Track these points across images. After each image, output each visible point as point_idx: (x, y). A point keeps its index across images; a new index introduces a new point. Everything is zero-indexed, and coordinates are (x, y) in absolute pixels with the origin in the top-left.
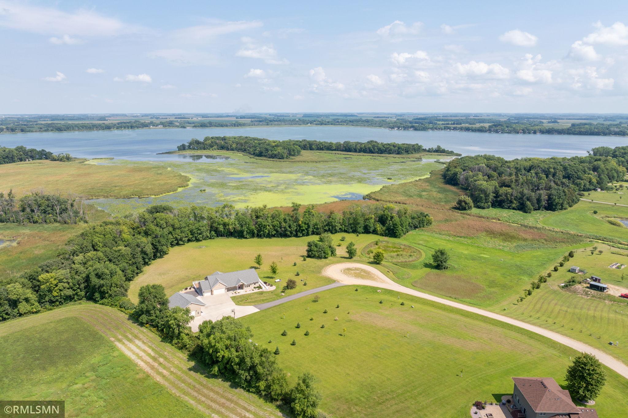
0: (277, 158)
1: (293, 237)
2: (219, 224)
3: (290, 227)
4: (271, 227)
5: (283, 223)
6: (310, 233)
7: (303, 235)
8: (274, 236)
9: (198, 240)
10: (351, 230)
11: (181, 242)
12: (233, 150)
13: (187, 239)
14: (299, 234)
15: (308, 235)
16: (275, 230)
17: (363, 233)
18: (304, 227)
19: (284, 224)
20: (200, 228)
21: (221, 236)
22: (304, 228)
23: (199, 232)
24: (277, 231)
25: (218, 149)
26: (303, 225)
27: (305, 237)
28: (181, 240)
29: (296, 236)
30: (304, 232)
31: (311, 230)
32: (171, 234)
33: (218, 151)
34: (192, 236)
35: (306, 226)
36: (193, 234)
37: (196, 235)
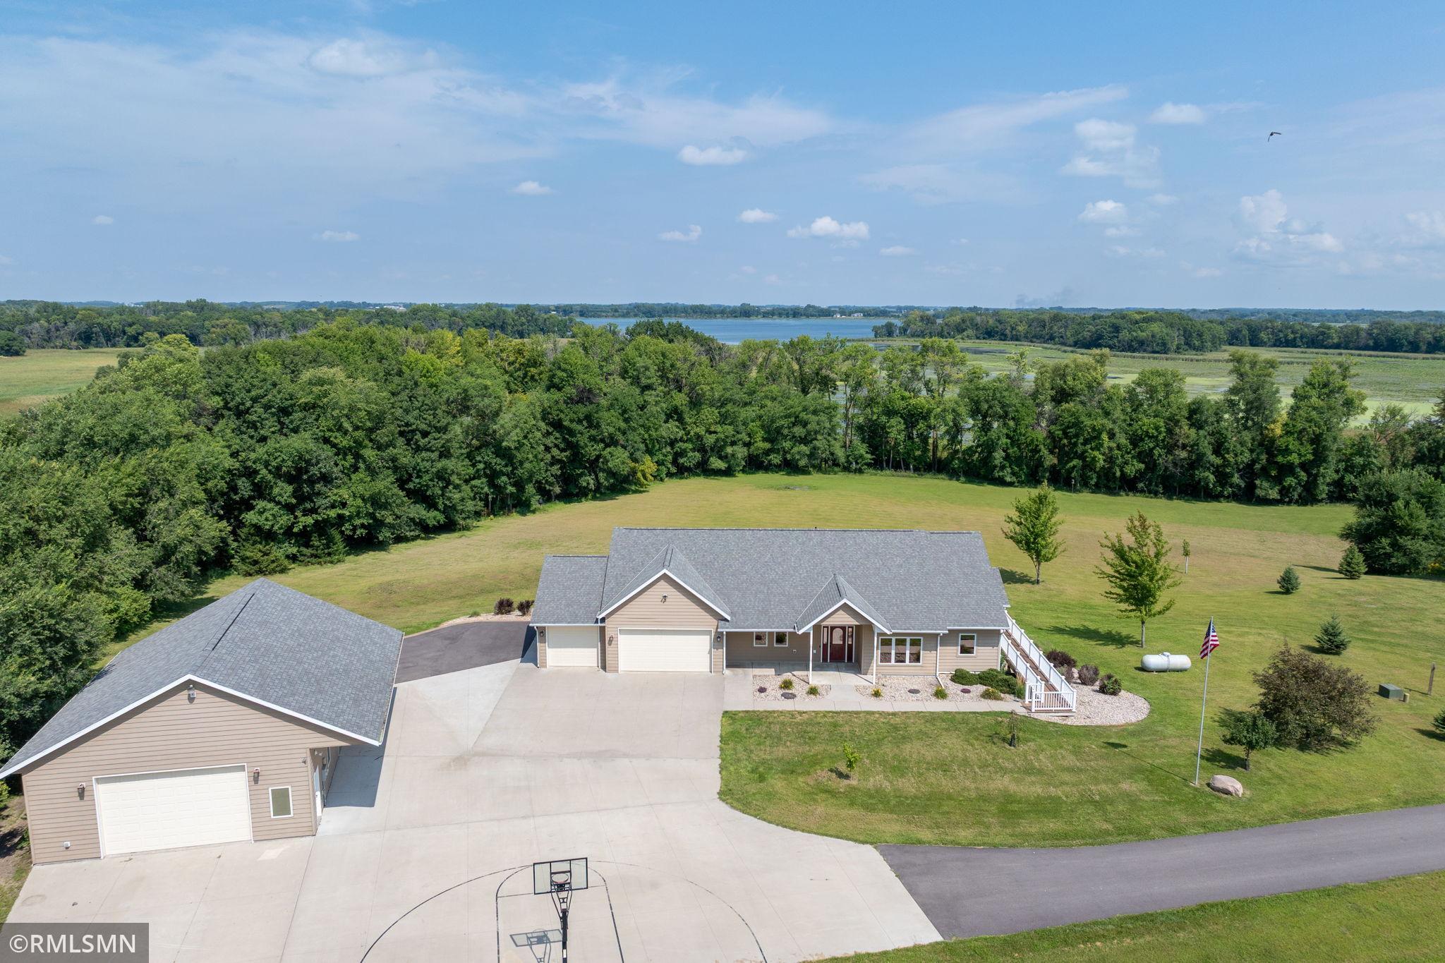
0: (1145, 351)
1: (1228, 498)
2: (890, 413)
3: (1218, 449)
4: (1123, 440)
5: (1184, 423)
6: (1323, 489)
7: (1285, 498)
8: (1128, 485)
9: (790, 467)
11: (717, 463)
12: (1017, 340)
13: (741, 452)
14: (1266, 488)
15: (1309, 497)
16: (1140, 457)
18: (1299, 453)
19: (1186, 432)
20: (803, 416)
21: (897, 466)
22: (1294, 458)
23: (799, 431)
24: (1151, 466)
25: (978, 338)
26: (1293, 444)
27: (1294, 508)
28: (718, 450)
29: (1248, 496)
30: (1290, 481)
31: (1329, 473)
32: (681, 420)
33: (978, 341)
34: (767, 445)
35: (1308, 452)
36: (773, 435)
37: (787, 445)
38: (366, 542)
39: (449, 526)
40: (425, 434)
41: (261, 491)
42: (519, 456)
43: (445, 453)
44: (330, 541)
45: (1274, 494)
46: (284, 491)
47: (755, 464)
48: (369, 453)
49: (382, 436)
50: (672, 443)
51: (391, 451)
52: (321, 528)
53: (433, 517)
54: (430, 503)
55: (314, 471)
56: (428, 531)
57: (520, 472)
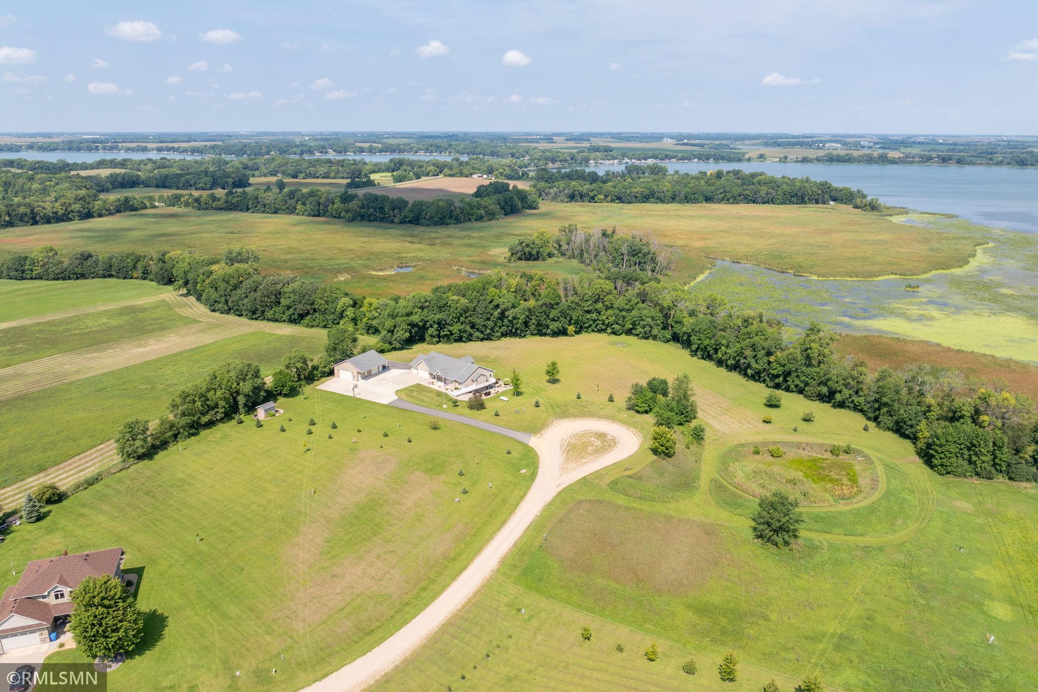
2: (675, 322)
3: (757, 361)
4: (732, 351)
6: (792, 387)
7: (778, 387)
8: (734, 369)
9: (639, 335)
10: (872, 415)
11: (609, 330)
13: (620, 327)
14: (770, 381)
15: (787, 389)
16: (734, 358)
17: (892, 430)
18: (777, 370)
19: (748, 352)
20: (644, 318)
22: (776, 372)
24: (737, 363)
26: (777, 365)
28: (610, 325)
29: (765, 383)
30: (777, 381)
31: (792, 381)
32: (599, 313)
35: (779, 370)
36: (634, 324)
37: (638, 327)
38: (459, 340)
39: (488, 338)
40: (482, 314)
41: (431, 326)
42: (515, 322)
43: (488, 319)
44: (449, 338)
45: (770, 384)
46: (436, 326)
47: (629, 332)
48: (462, 319)
49: (468, 314)
50: (594, 321)
51: (469, 318)
52: (446, 335)
53: (481, 336)
54: (482, 332)
55: (443, 322)
56: (482, 340)
57: (515, 326)
